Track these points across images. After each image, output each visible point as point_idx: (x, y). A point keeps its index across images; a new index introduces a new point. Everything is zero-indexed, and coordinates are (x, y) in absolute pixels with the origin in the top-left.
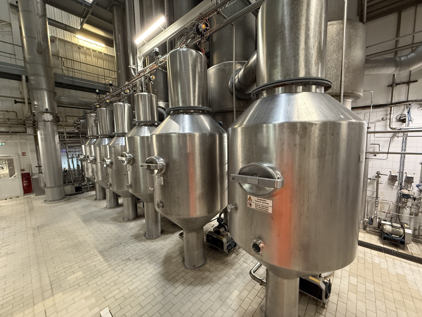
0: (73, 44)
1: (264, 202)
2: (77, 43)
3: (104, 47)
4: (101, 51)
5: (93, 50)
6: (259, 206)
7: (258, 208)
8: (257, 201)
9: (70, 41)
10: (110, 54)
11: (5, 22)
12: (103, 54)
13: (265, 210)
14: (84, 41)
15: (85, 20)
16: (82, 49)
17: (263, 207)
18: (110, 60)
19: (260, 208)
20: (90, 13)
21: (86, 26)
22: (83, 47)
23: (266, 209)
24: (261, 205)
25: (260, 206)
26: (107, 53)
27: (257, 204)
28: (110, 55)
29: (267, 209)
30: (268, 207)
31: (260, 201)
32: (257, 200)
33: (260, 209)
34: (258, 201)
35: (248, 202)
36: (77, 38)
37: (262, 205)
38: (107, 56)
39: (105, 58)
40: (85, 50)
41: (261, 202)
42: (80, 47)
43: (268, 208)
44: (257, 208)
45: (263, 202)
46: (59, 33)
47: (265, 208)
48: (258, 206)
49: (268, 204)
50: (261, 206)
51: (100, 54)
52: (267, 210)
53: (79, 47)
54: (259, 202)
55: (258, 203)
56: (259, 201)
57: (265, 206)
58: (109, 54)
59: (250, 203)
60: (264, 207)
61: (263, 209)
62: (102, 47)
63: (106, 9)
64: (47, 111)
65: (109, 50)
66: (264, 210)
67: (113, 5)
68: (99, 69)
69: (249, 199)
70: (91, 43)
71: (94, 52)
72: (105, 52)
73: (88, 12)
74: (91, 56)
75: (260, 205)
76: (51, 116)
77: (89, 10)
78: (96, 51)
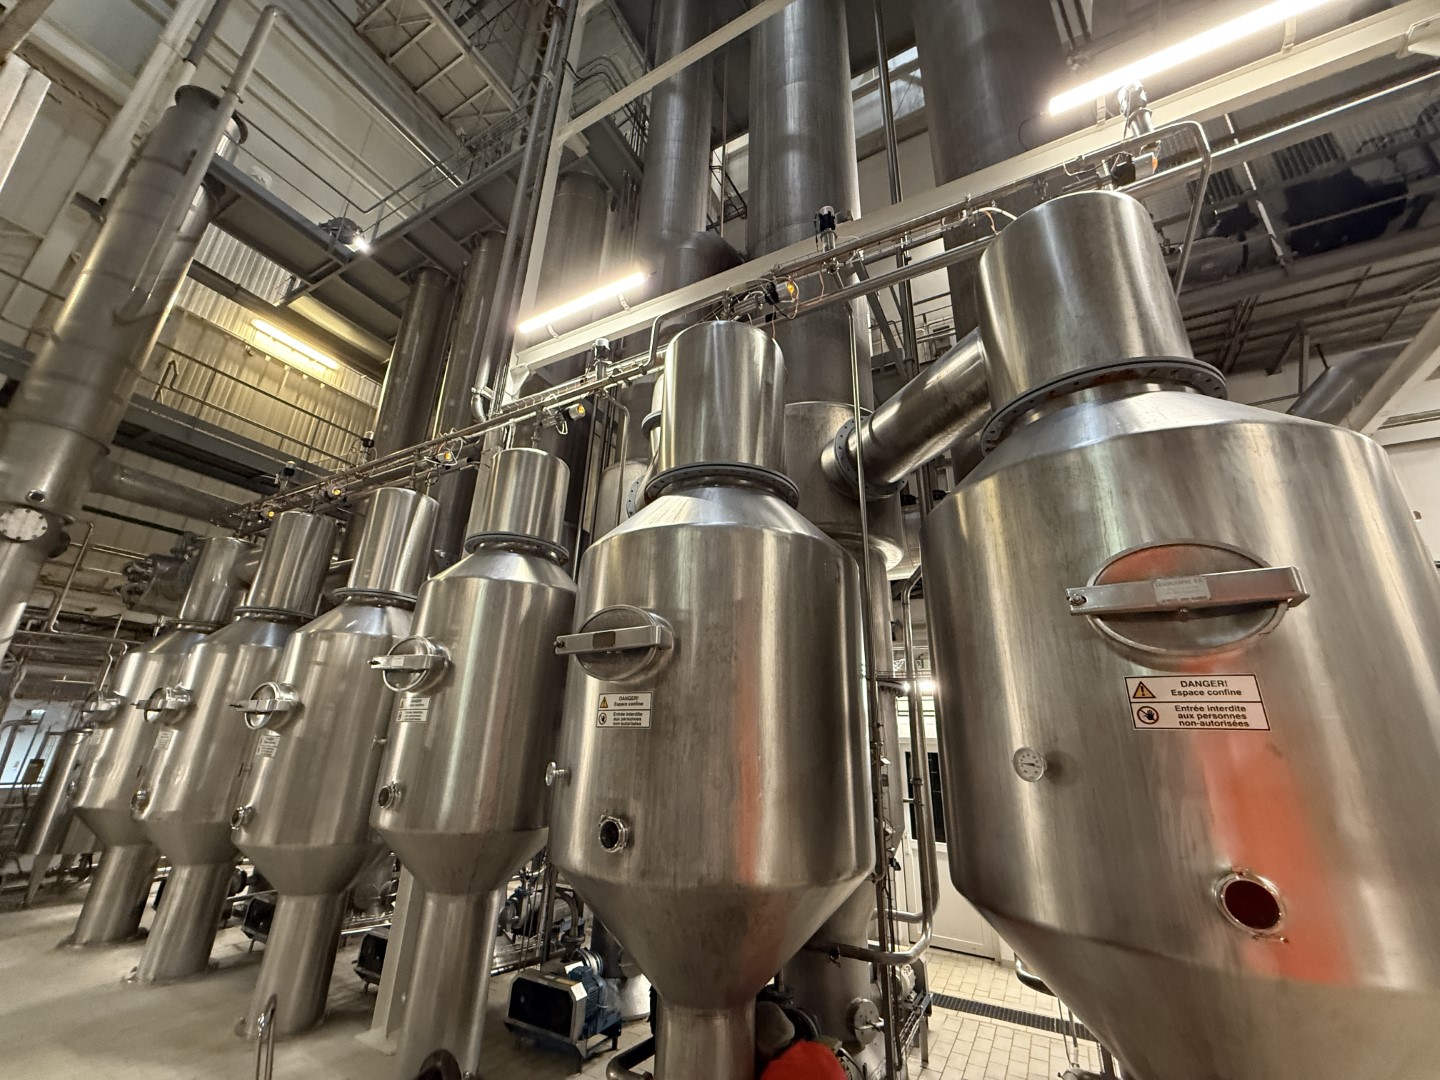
0: (233, 338)
1: (1218, 689)
2: (248, 340)
3: (333, 370)
4: (320, 378)
5: (293, 370)
6: (1196, 708)
7: (1197, 721)
8: (1185, 694)
9: (227, 328)
10: (348, 391)
11: (25, 231)
12: (322, 386)
13: (1232, 720)
14: (274, 340)
15: (313, 287)
16: (257, 358)
17: (1217, 713)
18: (340, 406)
19: (1205, 716)
20: (340, 271)
21: (304, 306)
22: (263, 354)
23: (1238, 716)
24: (1204, 705)
25: (1202, 709)
26: (337, 386)
27: (1185, 705)
28: (344, 395)
29: (1241, 713)
30: (1241, 705)
31: (1199, 689)
32: (1182, 689)
33: (1208, 720)
34: (1188, 689)
35: (1136, 707)
36: (254, 328)
37: (1211, 705)
38: (334, 395)
39: (324, 397)
40: (267, 362)
41: (1202, 693)
42: (250, 352)
43: (1243, 709)
44: (1190, 720)
45: (1211, 689)
46: (200, 300)
47: (1229, 713)
48: (1195, 713)
49: (1239, 693)
50: (1210, 709)
51: (312, 385)
52: (1243, 721)
53: (248, 352)
54: (1192, 693)
55: (1189, 698)
56: (1192, 689)
57: (1230, 705)
58: (342, 389)
59: (1146, 710)
60: (1221, 709)
61: (1219, 720)
62: (328, 368)
63: (396, 272)
64: (34, 503)
65: (348, 379)
66: (1227, 720)
67: (422, 269)
68: (293, 412)
69: (1140, 693)
70: (293, 350)
71: (294, 376)
72: (331, 384)
73: (338, 267)
74: (280, 384)
75: (1199, 705)
76: (44, 523)
77: (341, 263)
78: (300, 373)
